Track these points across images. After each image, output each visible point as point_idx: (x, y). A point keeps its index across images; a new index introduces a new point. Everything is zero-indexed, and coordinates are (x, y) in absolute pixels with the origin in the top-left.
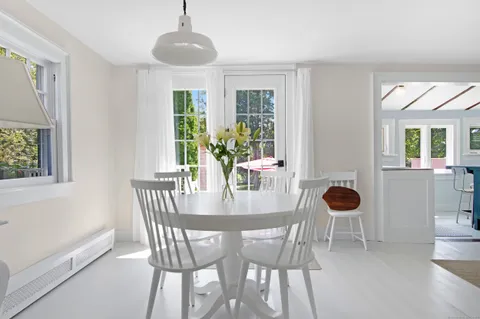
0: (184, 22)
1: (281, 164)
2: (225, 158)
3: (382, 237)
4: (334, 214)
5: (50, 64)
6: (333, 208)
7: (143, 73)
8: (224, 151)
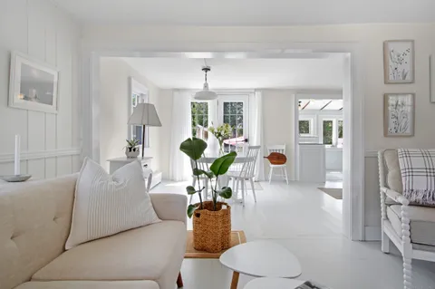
0: (206, 86)
1: (246, 140)
2: (221, 138)
3: (298, 179)
4: (272, 166)
5: (142, 95)
6: (272, 163)
7: (176, 93)
8: (220, 135)
